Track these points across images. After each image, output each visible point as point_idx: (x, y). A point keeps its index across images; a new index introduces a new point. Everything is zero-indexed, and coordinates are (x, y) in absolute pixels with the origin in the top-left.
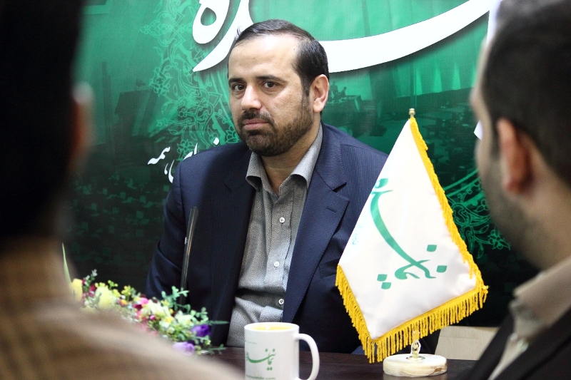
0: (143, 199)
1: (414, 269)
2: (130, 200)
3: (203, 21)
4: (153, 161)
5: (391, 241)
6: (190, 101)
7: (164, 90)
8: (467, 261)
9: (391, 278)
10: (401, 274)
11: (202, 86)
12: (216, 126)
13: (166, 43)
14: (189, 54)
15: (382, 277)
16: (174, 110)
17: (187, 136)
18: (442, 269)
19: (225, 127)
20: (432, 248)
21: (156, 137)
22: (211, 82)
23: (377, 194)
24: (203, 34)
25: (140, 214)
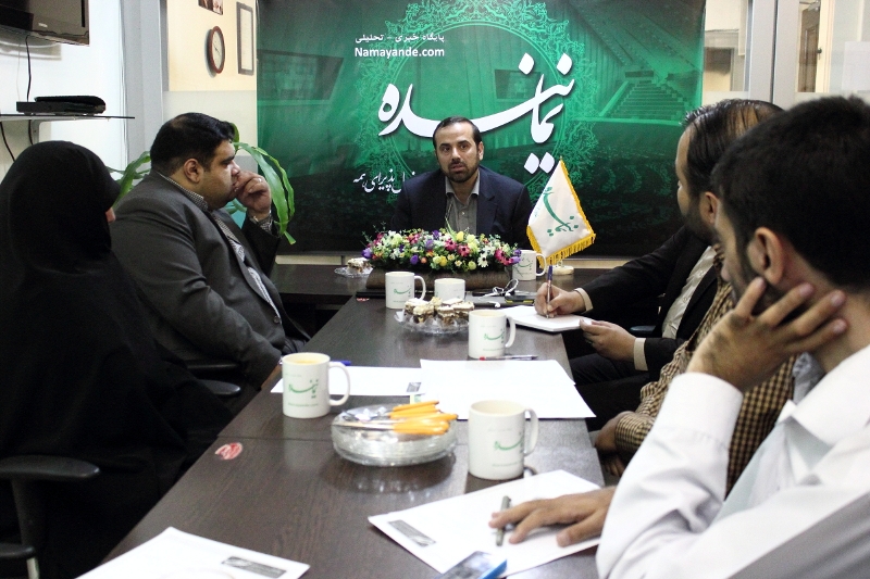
0: (350, 200)
1: (564, 227)
2: (343, 200)
3: (385, 110)
4: (356, 181)
5: (553, 215)
6: (377, 150)
7: (363, 145)
8: (587, 223)
9: (553, 231)
10: (558, 229)
11: (384, 143)
12: (391, 163)
13: (364, 120)
14: (376, 126)
15: (549, 231)
16: (368, 155)
17: (375, 168)
18: (576, 227)
19: (396, 164)
20: (572, 218)
21: (358, 168)
22: (389, 140)
23: (546, 195)
24: (384, 116)
25: (349, 208)
